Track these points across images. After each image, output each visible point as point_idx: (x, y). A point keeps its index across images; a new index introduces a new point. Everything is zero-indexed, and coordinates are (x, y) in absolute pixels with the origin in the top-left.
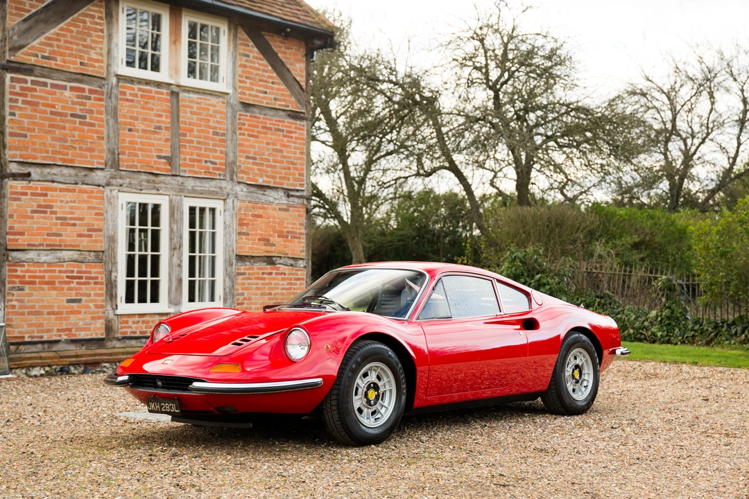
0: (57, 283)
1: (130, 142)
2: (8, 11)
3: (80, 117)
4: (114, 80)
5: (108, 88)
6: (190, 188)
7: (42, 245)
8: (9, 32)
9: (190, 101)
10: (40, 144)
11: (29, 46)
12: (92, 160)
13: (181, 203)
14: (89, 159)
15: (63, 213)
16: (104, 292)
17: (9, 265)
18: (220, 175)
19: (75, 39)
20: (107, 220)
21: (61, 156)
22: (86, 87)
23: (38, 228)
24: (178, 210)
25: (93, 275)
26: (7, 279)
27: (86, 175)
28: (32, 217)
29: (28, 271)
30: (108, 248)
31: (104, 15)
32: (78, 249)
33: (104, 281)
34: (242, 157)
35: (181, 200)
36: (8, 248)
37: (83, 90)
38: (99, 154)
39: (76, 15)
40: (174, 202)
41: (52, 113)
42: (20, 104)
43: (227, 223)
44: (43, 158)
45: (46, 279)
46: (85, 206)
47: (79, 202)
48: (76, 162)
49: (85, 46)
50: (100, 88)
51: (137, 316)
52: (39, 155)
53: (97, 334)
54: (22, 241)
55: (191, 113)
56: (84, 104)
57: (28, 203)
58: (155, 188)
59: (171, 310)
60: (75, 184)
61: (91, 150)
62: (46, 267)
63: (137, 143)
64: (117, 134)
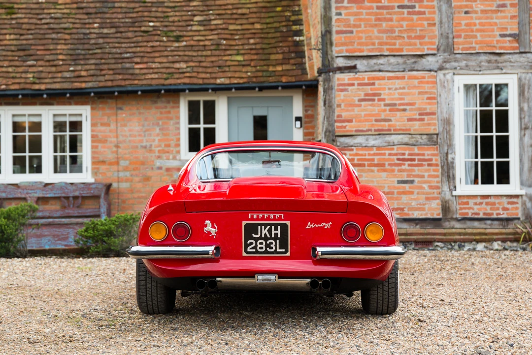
0: (386, 165)
1: (467, 25)
3: (408, 7)
7: (371, 130)
10: (366, 38)
12: (422, 47)
14: (419, 46)
15: (392, 99)
16: (439, 173)
20: (441, 104)
21: (388, 47)
23: (365, 115)
24: (529, 88)
25: (426, 157)
27: (415, 62)
28: (360, 106)
29: (357, 155)
30: (443, 131)
32: (409, 132)
33: (439, 163)
36: (337, 134)
38: (430, 40)
40: (523, 80)
41: (378, 8)
42: (345, 4)
44: (369, 50)
45: (376, 162)
46: (416, 91)
47: (409, 88)
48: (405, 50)
51: (479, 198)
52: (365, 48)
53: (433, 214)
54: (350, 127)
57: (355, 93)
58: (498, 68)
59: (523, 192)
60: (403, 71)
61: (421, 37)
62: (375, 151)
63: (475, 25)
64: (451, 18)
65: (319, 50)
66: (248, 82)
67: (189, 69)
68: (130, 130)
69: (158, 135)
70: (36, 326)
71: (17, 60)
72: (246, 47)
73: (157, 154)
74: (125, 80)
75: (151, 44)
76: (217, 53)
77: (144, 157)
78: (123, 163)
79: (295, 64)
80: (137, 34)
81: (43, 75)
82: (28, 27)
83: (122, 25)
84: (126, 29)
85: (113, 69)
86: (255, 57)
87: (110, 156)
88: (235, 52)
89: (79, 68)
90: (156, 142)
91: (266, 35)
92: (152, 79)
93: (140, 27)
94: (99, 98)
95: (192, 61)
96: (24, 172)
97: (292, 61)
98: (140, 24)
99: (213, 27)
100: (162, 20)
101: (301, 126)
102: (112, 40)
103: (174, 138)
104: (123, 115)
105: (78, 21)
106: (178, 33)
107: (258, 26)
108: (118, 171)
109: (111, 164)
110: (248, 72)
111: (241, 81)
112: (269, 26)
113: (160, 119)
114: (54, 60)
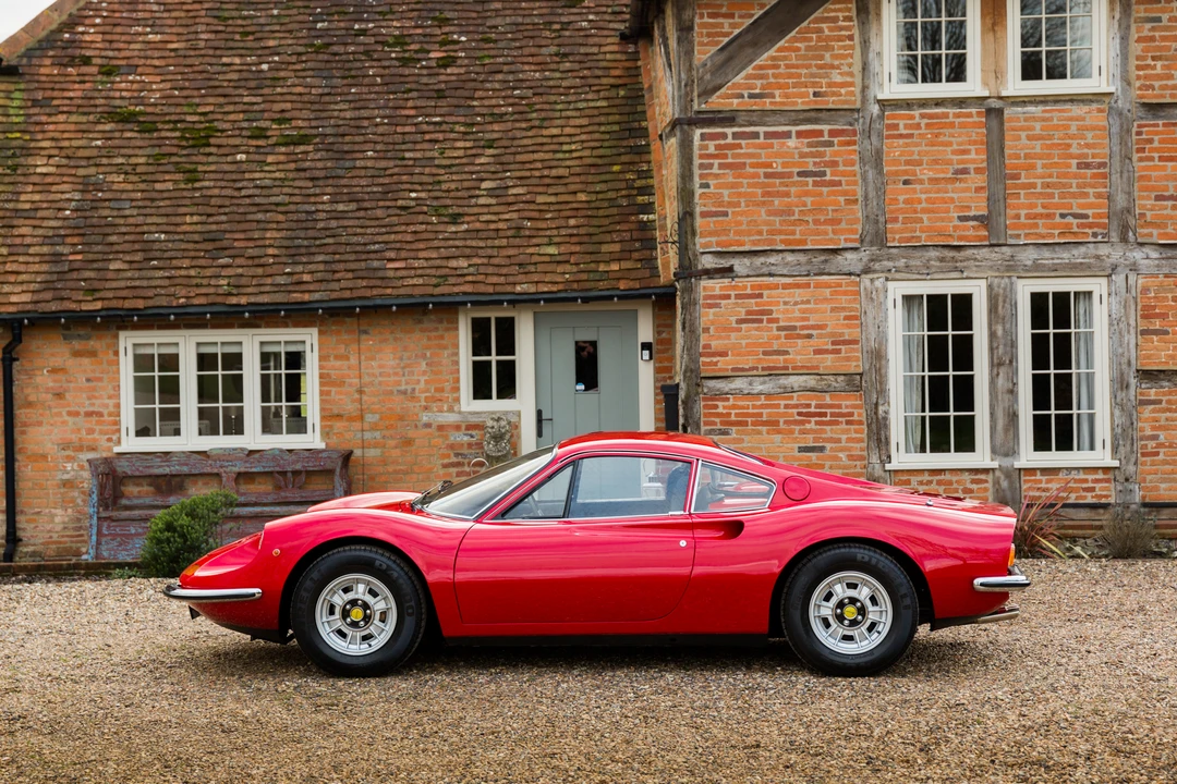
0: (781, 423)
1: (906, 202)
2: (697, 40)
3: (815, 174)
4: (875, 109)
5: (864, 123)
6: (1029, 263)
7: (757, 368)
8: (698, 71)
9: (1025, 120)
10: (749, 223)
11: (729, 84)
12: (836, 237)
13: (1012, 289)
14: (831, 236)
15: (790, 319)
16: (865, 436)
17: (704, 400)
18: (1095, 235)
19: (804, 60)
20: (867, 326)
21: (783, 237)
22: (826, 128)
23: (748, 345)
24: (1004, 302)
25: (844, 411)
26: (702, 419)
27: (826, 261)
28: (740, 330)
29: (734, 407)
30: (870, 369)
31: (854, 13)
32: (816, 371)
33: (864, 419)
34: (1148, 198)
35: (1012, 284)
36: (702, 375)
37: (820, 133)
38: (850, 227)
39: (805, 24)
40: (996, 289)
41: (767, 175)
42: (715, 170)
43: (1114, 316)
44: (754, 243)
45: (764, 419)
46: (828, 306)
47: (816, 302)
48: (809, 243)
49: (820, 67)
50: (851, 125)
51: (926, 474)
52: (746, 239)
54: (724, 364)
55: (1029, 138)
56: (821, 155)
57: (732, 310)
58: (956, 269)
59: (995, 464)
60: (807, 275)
61: (834, 222)
62: (763, 401)
63: (920, 202)
64: (881, 191)
65: (673, 243)
66: (566, 291)
67: (472, 270)
68: (380, 366)
69: (424, 373)
70: (232, 706)
71: (204, 257)
72: (563, 232)
73: (424, 403)
74: (372, 287)
75: (412, 228)
76: (517, 241)
77: (403, 408)
78: (369, 418)
79: (641, 260)
80: (391, 212)
81: (243, 281)
82: (219, 202)
83: (367, 197)
84: (373, 204)
85: (353, 271)
86: (577, 248)
87: (350, 407)
88: (546, 240)
89: (300, 268)
90: (422, 385)
91: (594, 213)
92: (415, 286)
93: (396, 200)
94: (332, 315)
95: (477, 256)
96: (215, 432)
97: (636, 255)
98: (395, 196)
99: (511, 199)
100: (430, 187)
101: (651, 358)
102: (351, 223)
103: (450, 377)
104: (368, 342)
105: (297, 191)
106: (456, 210)
107: (582, 197)
108: (363, 431)
109: (351, 419)
110: (565, 274)
111: (555, 289)
112: (600, 196)
113: (428, 348)
114: (261, 257)
